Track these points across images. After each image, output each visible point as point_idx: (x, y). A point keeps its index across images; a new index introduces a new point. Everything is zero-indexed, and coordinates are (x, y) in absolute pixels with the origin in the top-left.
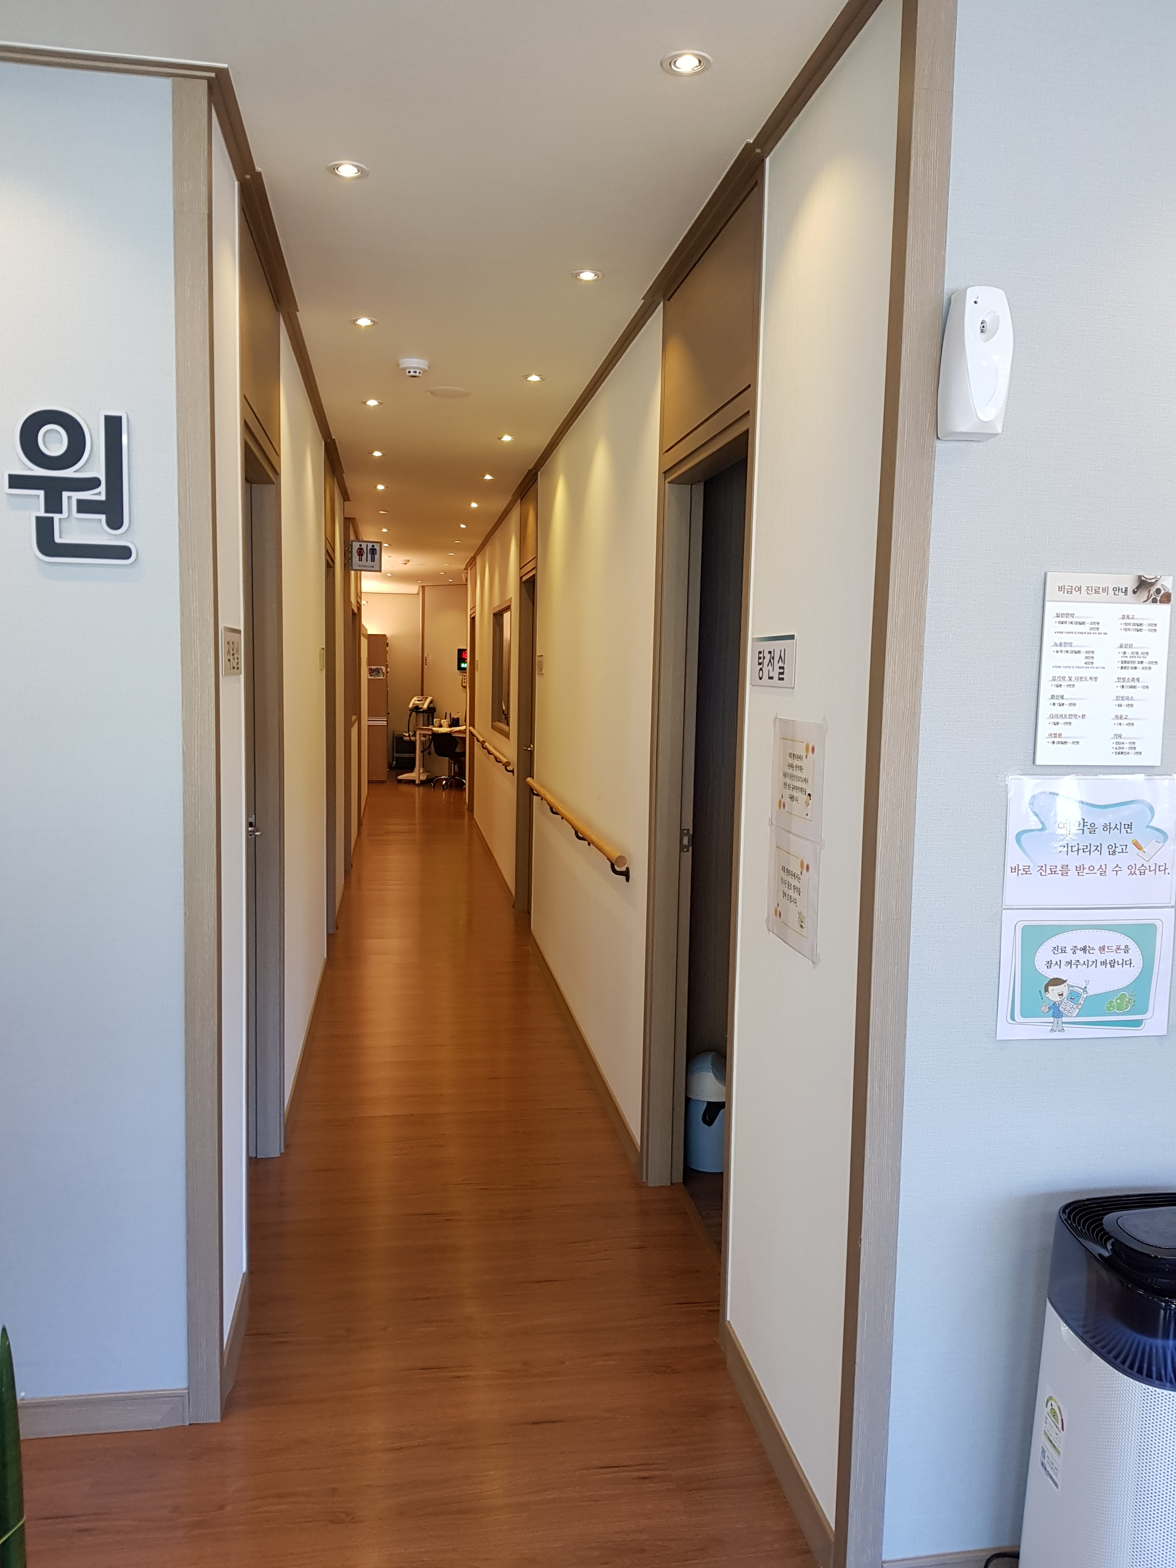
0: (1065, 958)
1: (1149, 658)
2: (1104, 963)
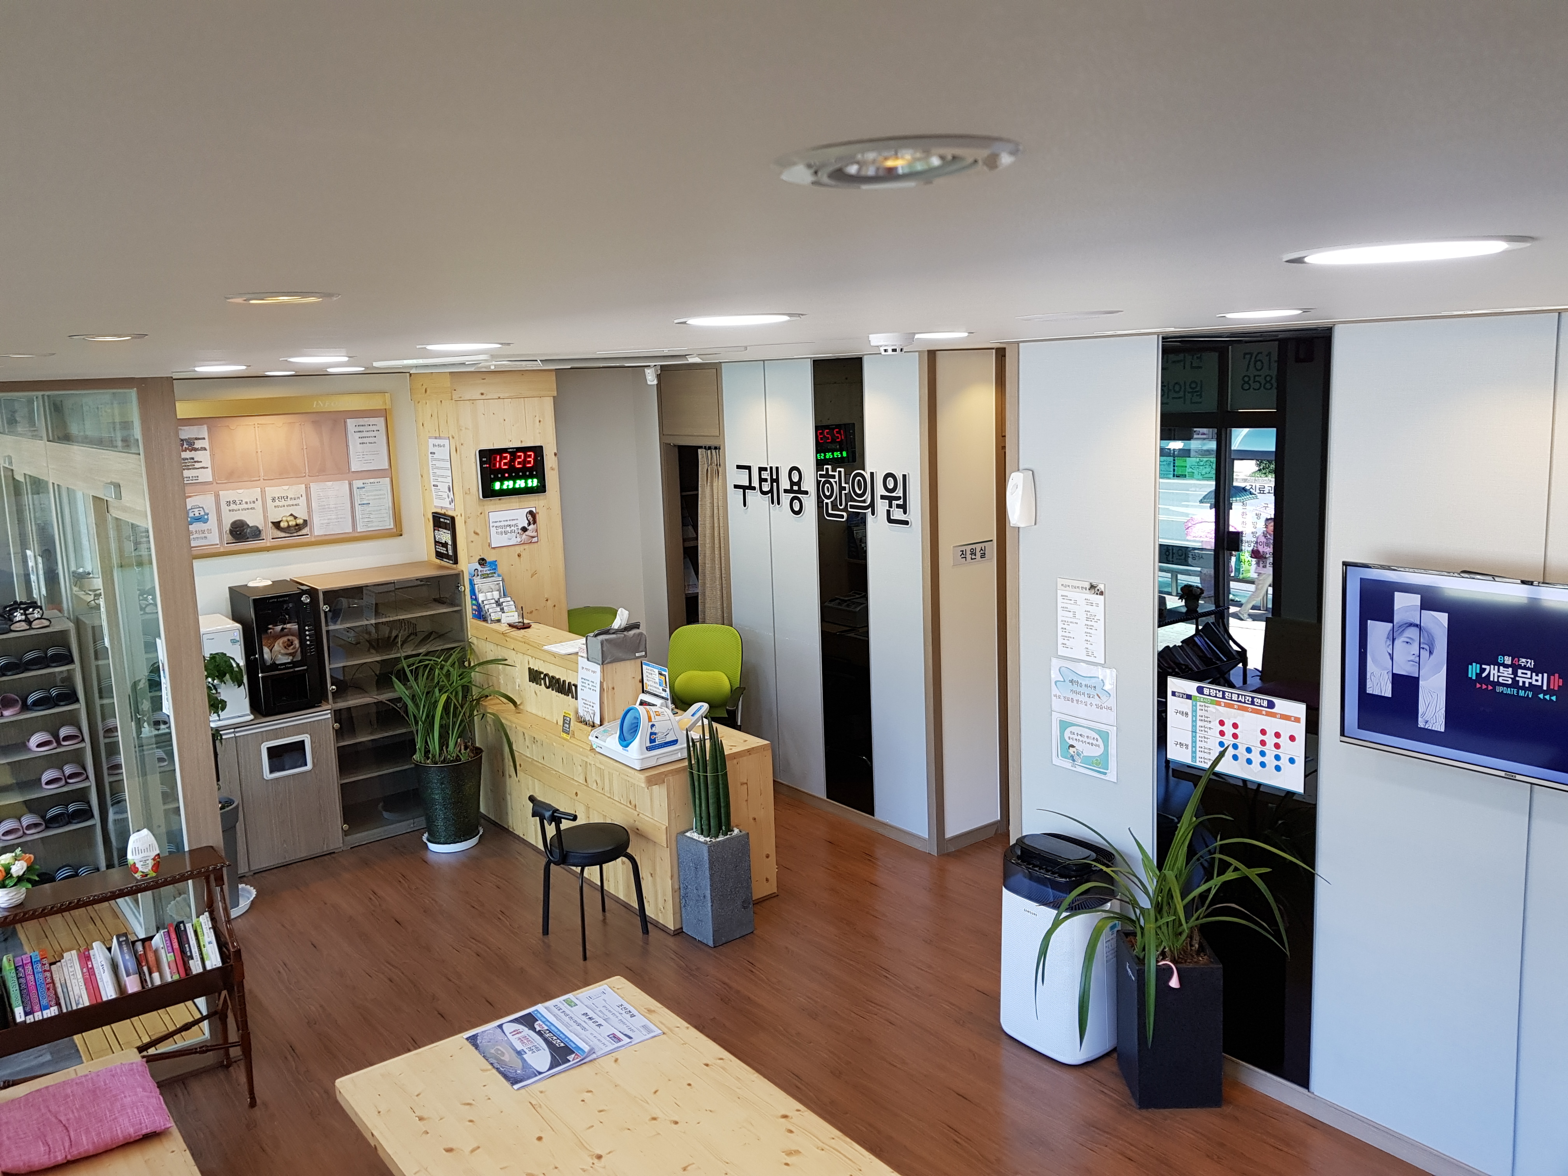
0: (1074, 737)
1: (1096, 618)
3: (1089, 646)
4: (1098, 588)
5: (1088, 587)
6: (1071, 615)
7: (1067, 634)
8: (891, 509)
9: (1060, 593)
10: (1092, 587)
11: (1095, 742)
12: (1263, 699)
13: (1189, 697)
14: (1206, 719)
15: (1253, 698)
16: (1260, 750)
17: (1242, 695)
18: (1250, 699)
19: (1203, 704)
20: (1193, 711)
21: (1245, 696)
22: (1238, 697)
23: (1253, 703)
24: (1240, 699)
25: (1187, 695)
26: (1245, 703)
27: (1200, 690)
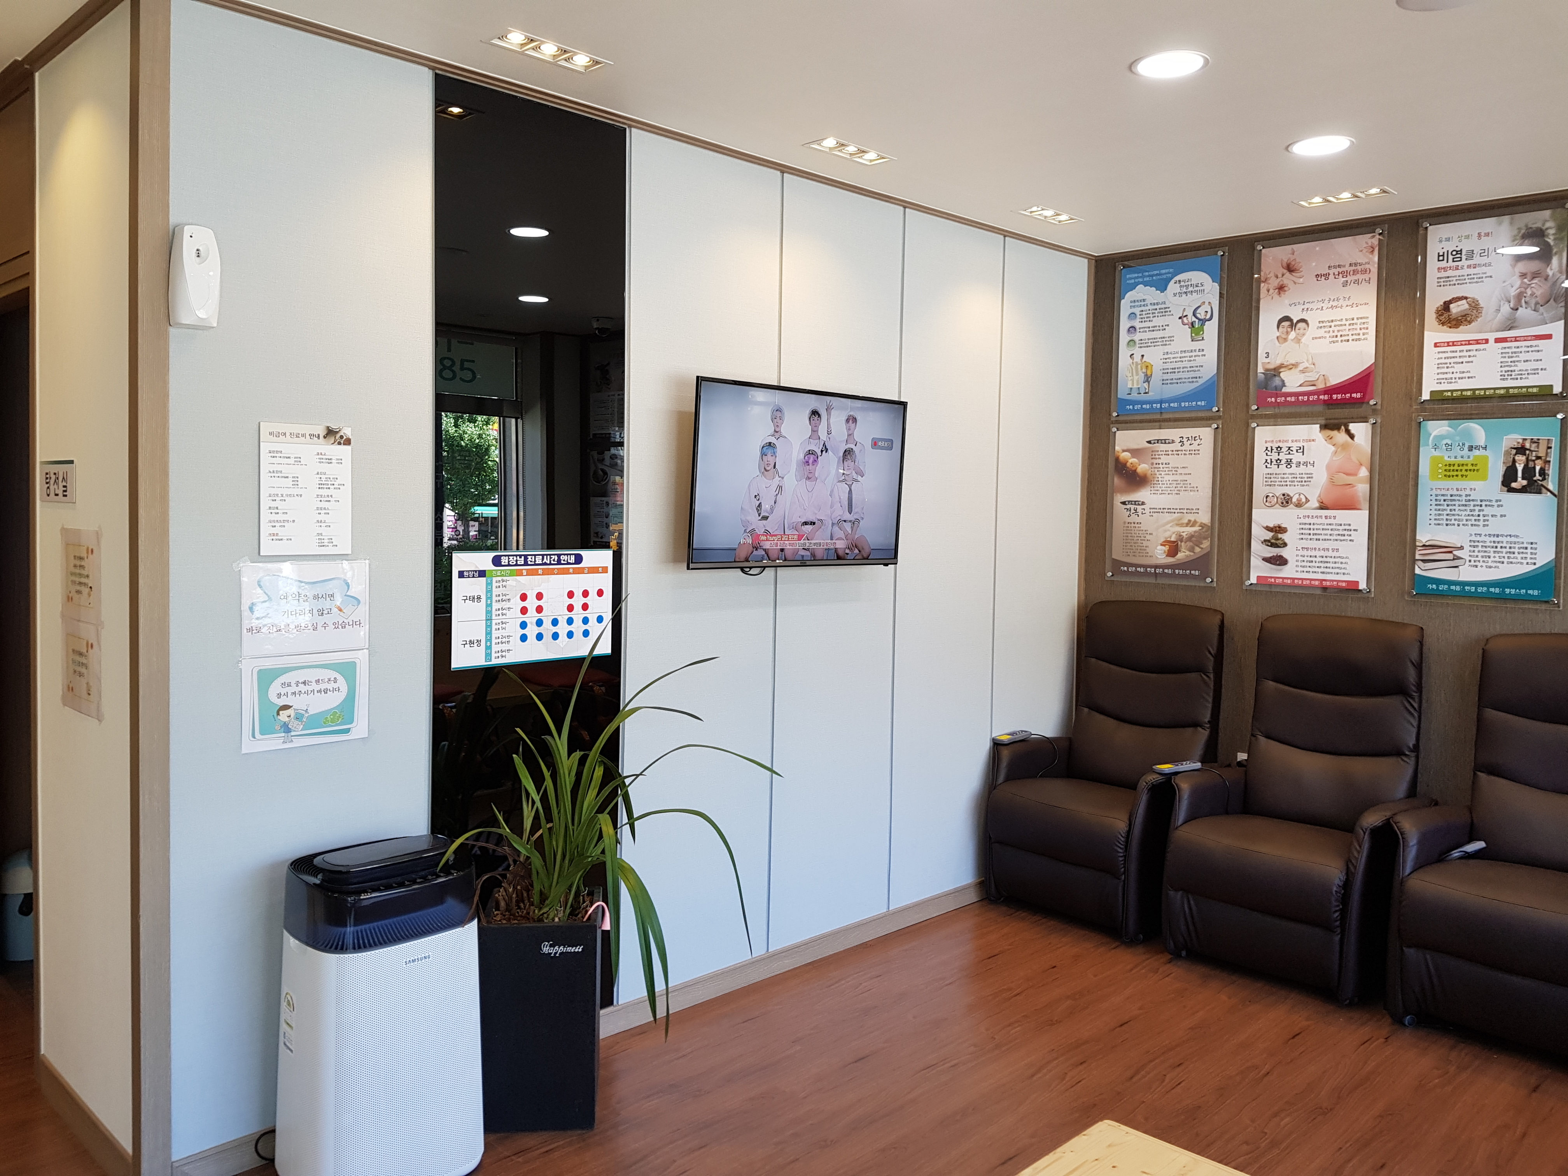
0: (290, 690)
1: (338, 482)
2: (319, 691)
3: (323, 530)
6: (287, 482)
7: (280, 517)
9: (265, 447)
11: (330, 686)
13: (482, 574)
14: (504, 598)
15: (559, 556)
16: (567, 617)
17: (547, 555)
18: (556, 558)
19: (500, 578)
20: (487, 592)
21: (550, 555)
23: (559, 563)
24: (545, 560)
25: (480, 571)
26: (550, 564)
27: (497, 561)
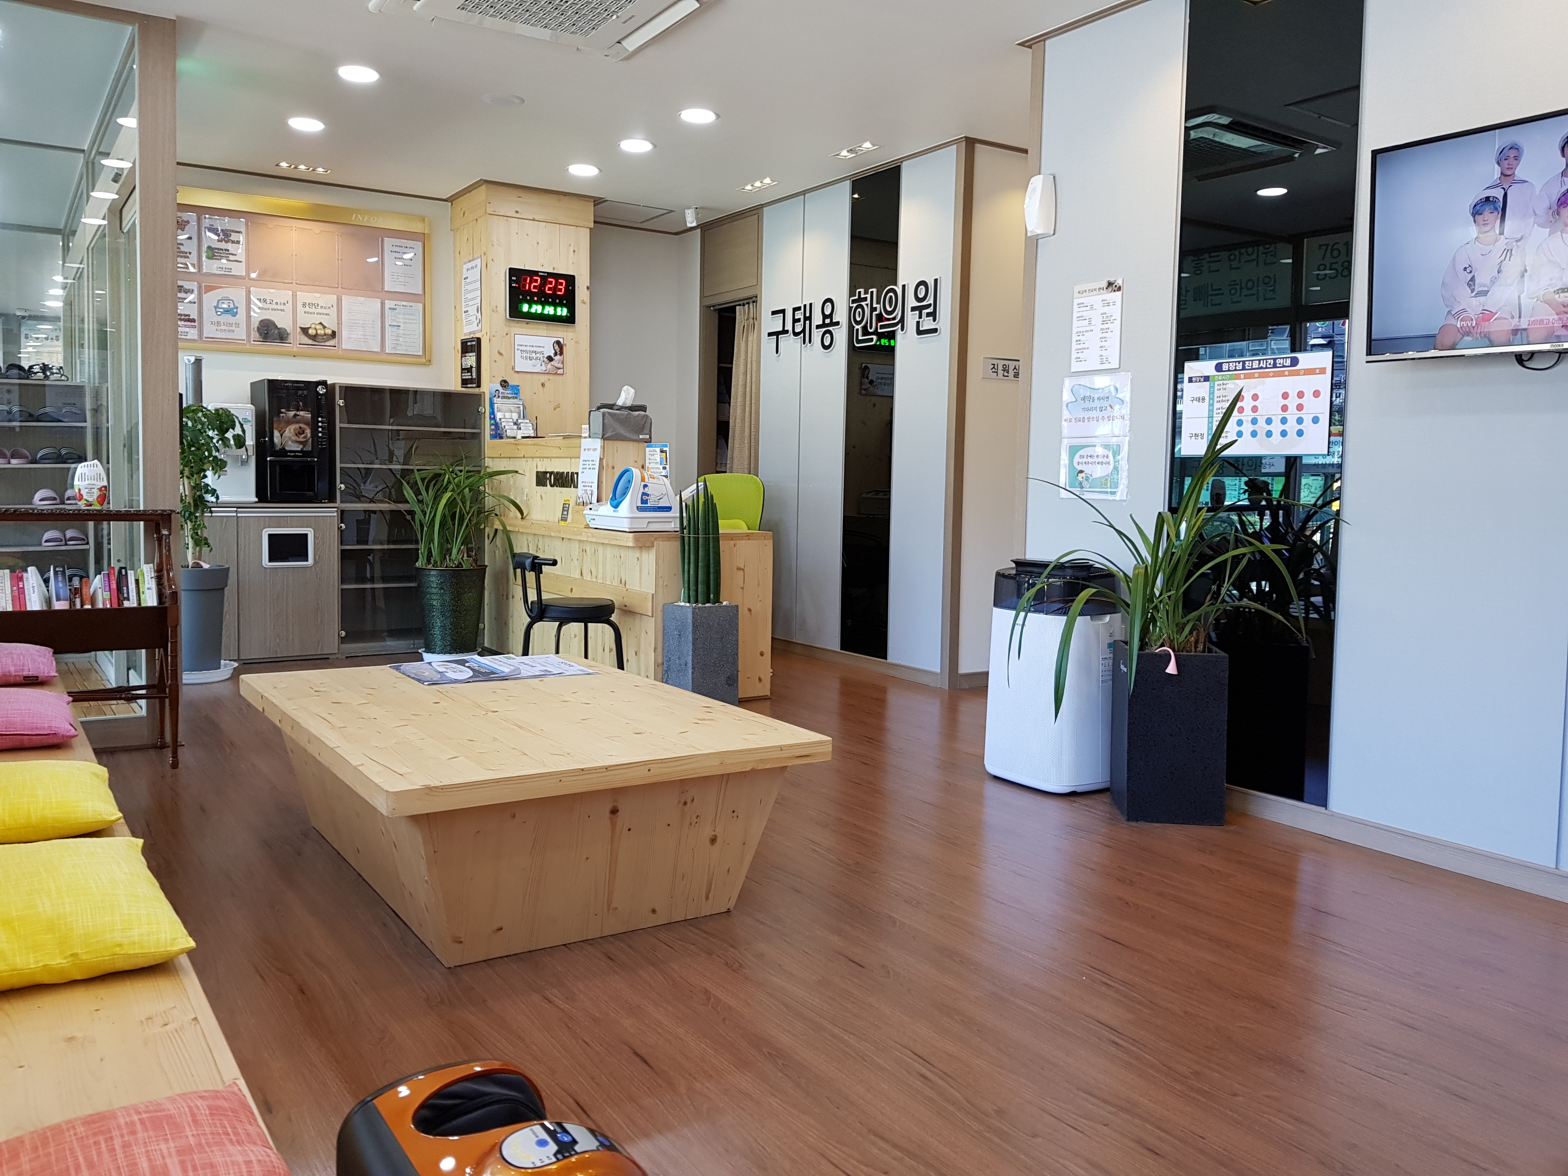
1: (1113, 318)
2: (1098, 463)
3: (1104, 353)
4: (1116, 284)
5: (1105, 285)
6: (1086, 322)
7: (1082, 346)
8: (921, 320)
9: (1076, 301)
10: (1110, 284)
11: (1105, 460)
12: (1286, 358)
13: (1207, 379)
14: (1224, 399)
15: (1275, 360)
16: (1281, 417)
17: (1263, 360)
18: (1272, 362)
19: (1221, 382)
20: (1210, 394)
21: (1266, 359)
22: (1259, 363)
23: (1275, 366)
24: (1261, 365)
25: (1205, 377)
26: (1266, 368)
27: (1219, 368)
